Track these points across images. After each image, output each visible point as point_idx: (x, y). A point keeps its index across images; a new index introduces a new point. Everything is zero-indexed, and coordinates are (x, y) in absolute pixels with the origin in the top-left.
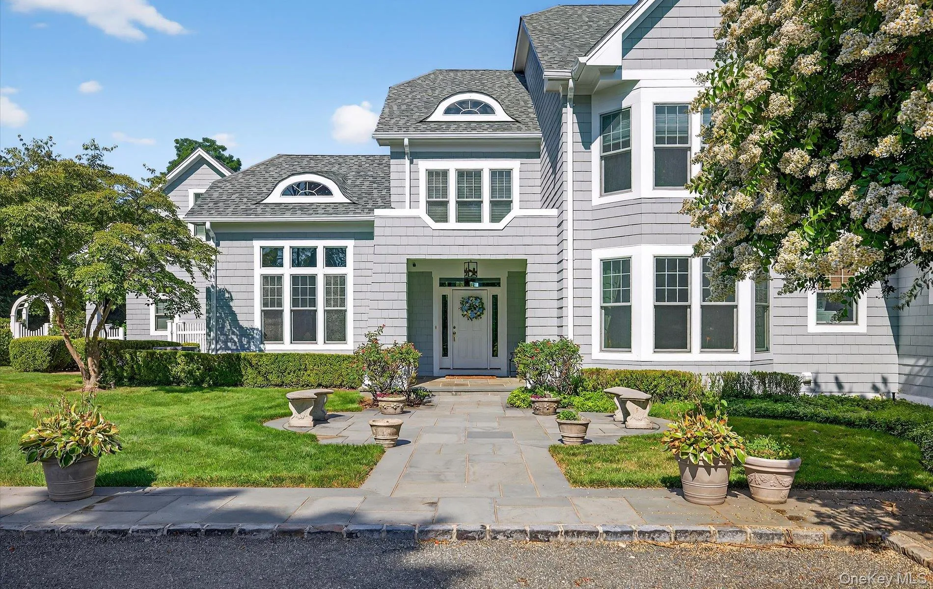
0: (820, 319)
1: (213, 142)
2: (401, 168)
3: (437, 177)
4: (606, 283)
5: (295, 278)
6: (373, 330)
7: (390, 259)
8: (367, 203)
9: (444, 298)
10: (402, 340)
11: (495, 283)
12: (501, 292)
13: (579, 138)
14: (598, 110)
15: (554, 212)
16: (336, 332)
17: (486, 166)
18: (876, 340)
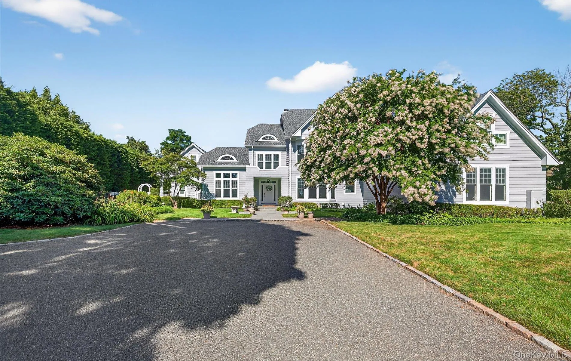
0: (346, 192)
1: (181, 130)
2: (251, 153)
3: (260, 156)
4: (299, 183)
5: (224, 181)
6: (246, 194)
7: (250, 177)
8: (242, 162)
9: (262, 186)
10: (253, 196)
11: (275, 182)
12: (276, 184)
13: (293, 150)
14: (297, 145)
15: (288, 167)
16: (235, 194)
17: (272, 153)
18: (358, 196)
